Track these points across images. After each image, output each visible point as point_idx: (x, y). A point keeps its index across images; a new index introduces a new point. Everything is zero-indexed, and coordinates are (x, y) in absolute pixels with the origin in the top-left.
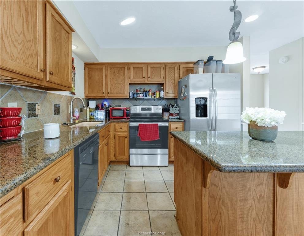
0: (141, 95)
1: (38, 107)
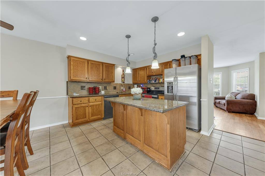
0: (153, 81)
1: (107, 87)
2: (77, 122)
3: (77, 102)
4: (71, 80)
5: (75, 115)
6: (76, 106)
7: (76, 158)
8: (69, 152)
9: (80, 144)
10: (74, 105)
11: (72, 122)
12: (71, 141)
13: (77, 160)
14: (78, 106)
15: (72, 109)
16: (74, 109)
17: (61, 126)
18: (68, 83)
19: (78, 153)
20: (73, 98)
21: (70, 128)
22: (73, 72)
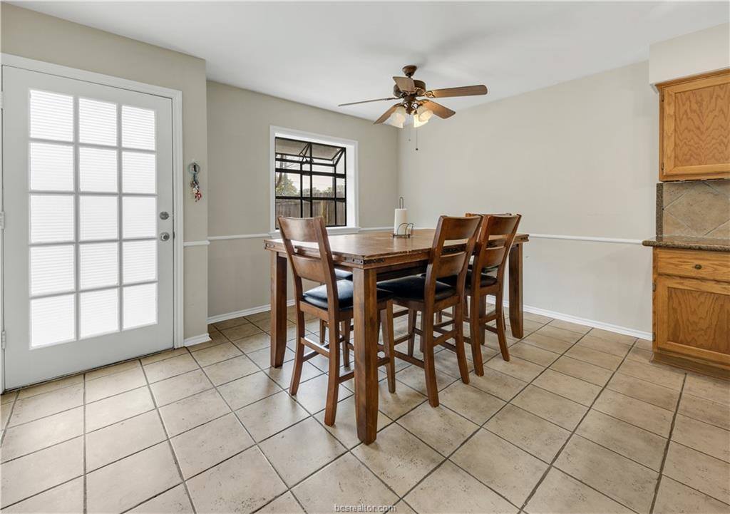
2: (671, 348)
3: (676, 265)
4: (667, 176)
5: (666, 317)
6: (673, 284)
7: (567, 441)
8: (571, 412)
9: (619, 420)
10: (663, 279)
11: (654, 341)
12: (607, 394)
13: (564, 445)
14: (682, 284)
15: (654, 291)
16: (663, 293)
17: (626, 342)
18: (665, 188)
19: (585, 435)
20: (658, 250)
21: (647, 361)
22: (676, 145)
